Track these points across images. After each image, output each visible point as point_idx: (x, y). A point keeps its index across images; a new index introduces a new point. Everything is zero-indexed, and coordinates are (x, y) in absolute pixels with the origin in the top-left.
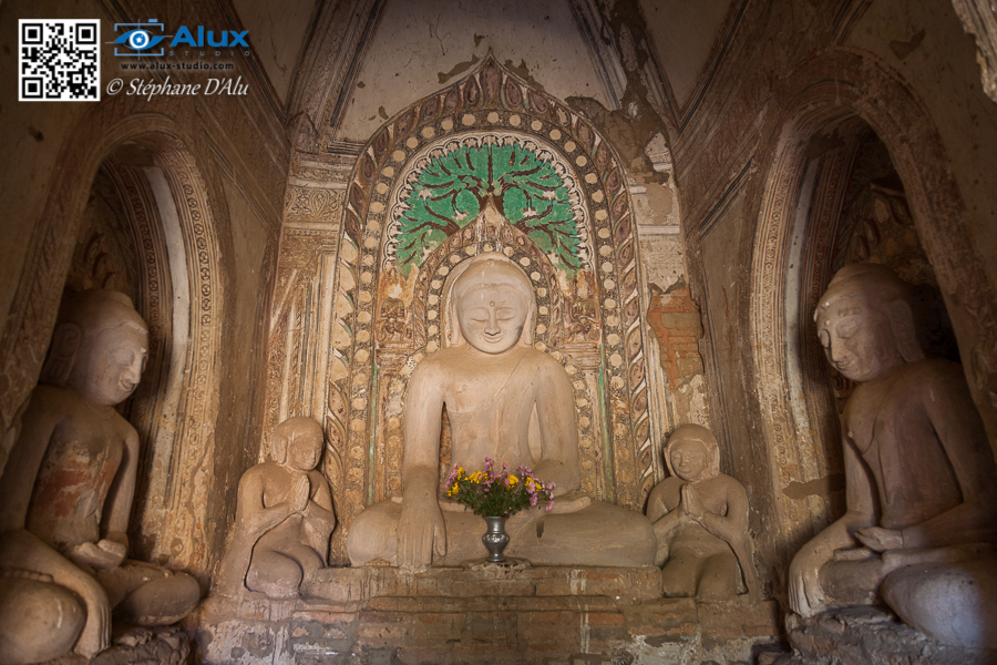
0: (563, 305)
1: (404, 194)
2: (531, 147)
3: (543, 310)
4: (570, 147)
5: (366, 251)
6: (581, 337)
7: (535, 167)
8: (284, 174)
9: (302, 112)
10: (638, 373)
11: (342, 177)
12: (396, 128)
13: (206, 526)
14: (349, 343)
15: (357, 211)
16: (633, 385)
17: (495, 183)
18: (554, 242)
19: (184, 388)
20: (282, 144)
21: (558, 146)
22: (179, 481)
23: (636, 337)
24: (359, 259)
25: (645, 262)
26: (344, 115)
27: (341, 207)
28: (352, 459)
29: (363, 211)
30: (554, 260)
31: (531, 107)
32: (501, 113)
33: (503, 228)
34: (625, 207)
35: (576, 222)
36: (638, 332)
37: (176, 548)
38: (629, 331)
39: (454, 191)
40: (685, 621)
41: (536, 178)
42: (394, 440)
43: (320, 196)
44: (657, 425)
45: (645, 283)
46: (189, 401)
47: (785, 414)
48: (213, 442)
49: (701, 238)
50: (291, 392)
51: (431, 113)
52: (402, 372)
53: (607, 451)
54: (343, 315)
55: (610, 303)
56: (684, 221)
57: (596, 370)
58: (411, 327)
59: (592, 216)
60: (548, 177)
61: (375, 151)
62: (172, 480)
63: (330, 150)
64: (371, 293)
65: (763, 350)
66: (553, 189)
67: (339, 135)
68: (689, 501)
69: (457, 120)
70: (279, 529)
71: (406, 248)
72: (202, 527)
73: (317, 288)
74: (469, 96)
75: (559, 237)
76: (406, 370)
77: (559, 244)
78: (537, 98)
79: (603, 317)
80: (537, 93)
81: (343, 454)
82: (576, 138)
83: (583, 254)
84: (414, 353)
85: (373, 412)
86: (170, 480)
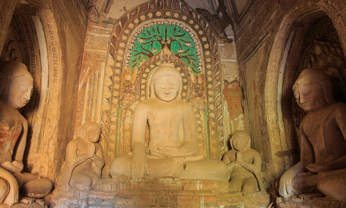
0: (192, 86)
1: (133, 41)
2: (182, 26)
3: (185, 87)
4: (197, 27)
5: (118, 61)
6: (199, 98)
7: (183, 34)
8: (85, 30)
9: (93, 6)
10: (220, 112)
11: (108, 33)
12: (130, 15)
13: (54, 161)
14: (110, 96)
15: (114, 46)
16: (217, 116)
17: (168, 39)
18: (189, 62)
19: (45, 107)
20: (85, 17)
21: (192, 26)
22: (43, 143)
23: (219, 99)
24: (115, 64)
25: (223, 72)
26: (109, 8)
27: (108, 44)
28: (111, 140)
29: (117, 46)
30: (190, 69)
31: (183, 11)
32: (171, 12)
33: (170, 56)
34: (216, 51)
35: (198, 55)
36: (220, 97)
37: (42, 169)
38: (217, 97)
39: (152, 41)
40: (239, 200)
41: (183, 38)
42: (127, 133)
43: (99, 40)
44: (226, 132)
45: (223, 80)
46: (48, 112)
47: (276, 127)
48: (57, 129)
49: (245, 63)
50: (87, 113)
51: (144, 10)
52: (131, 108)
53: (207, 140)
54: (108, 85)
55: (210, 86)
56: (238, 57)
57: (204, 111)
58: (134, 91)
59: (204, 53)
60: (188, 38)
61: (122, 23)
62: (40, 143)
63: (104, 22)
64: (119, 77)
65: (269, 103)
66: (190, 42)
67: (108, 16)
68: (240, 158)
69: (154, 13)
70: (82, 164)
71: (133, 61)
72: (52, 162)
73: (98, 75)
74: (159, 5)
75: (191, 61)
76: (132, 107)
77: (191, 63)
78: (185, 7)
79: (207, 91)
80: (185, 5)
81: (107, 138)
82: (199, 24)
83: (200, 67)
84: (136, 101)
85: (119, 123)
86: (39, 143)
